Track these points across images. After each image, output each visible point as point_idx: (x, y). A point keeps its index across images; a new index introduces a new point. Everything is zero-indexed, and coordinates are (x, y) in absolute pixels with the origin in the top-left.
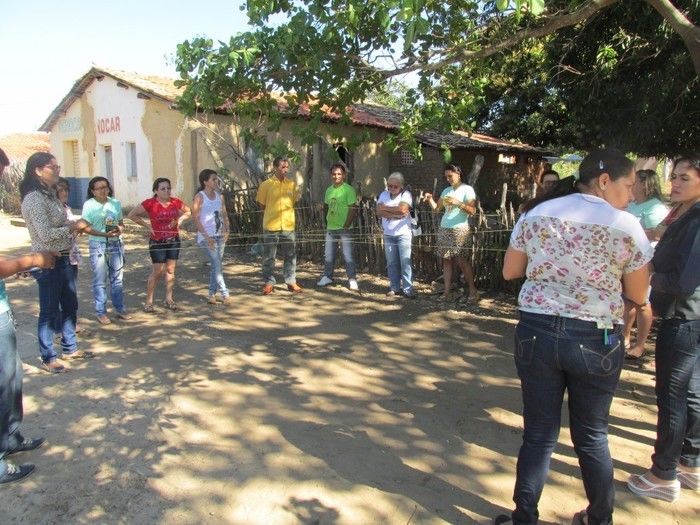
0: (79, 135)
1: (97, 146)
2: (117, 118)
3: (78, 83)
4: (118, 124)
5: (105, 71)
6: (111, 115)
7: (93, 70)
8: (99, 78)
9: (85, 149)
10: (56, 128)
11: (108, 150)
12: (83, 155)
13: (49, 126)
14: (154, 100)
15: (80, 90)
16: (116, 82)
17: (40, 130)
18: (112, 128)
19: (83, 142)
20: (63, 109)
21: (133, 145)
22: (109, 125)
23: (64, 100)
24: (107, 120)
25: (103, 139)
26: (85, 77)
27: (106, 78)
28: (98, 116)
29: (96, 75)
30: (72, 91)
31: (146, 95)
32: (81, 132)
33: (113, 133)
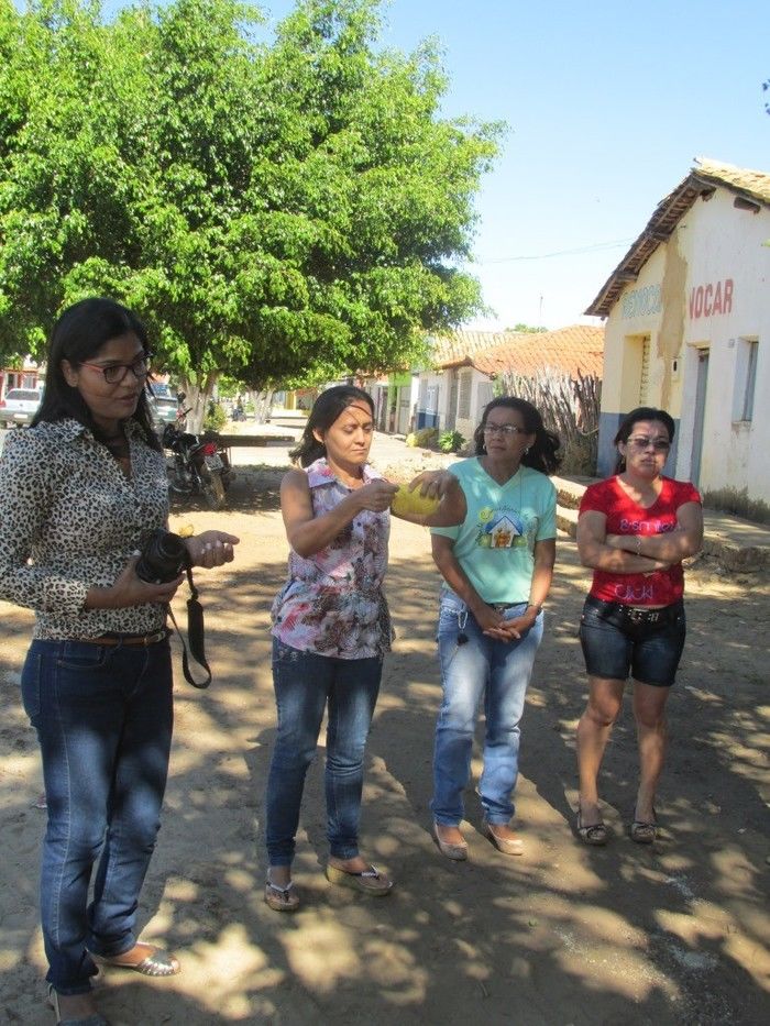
0: (651, 323)
1: (684, 350)
2: (730, 283)
3: (658, 214)
4: (728, 298)
5: (717, 174)
6: (716, 278)
7: (694, 176)
8: (707, 194)
9: (660, 354)
10: (618, 309)
11: (704, 356)
12: (656, 365)
13: (604, 305)
15: (663, 227)
16: (732, 197)
17: (590, 312)
18: (717, 306)
19: (660, 337)
20: (630, 269)
21: (754, 344)
22: (711, 300)
23: (635, 246)
24: (710, 288)
25: (697, 331)
26: (676, 193)
27: (720, 194)
28: (696, 279)
29: (699, 187)
30: (651, 225)
32: (658, 317)
33: (717, 317)
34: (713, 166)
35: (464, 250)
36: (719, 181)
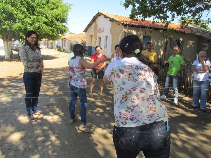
0: (93, 33)
1: (97, 37)
2: (104, 28)
3: (94, 18)
4: (103, 30)
5: (102, 13)
6: (102, 27)
7: (99, 13)
8: (100, 15)
9: (94, 38)
10: (88, 31)
11: (100, 38)
12: (93, 39)
13: (86, 30)
14: (114, 22)
15: (94, 20)
16: (104, 16)
17: (84, 31)
18: (102, 31)
19: (94, 35)
20: (89, 26)
21: (107, 37)
23: (90, 22)
24: (101, 29)
25: (99, 35)
26: (96, 15)
27: (102, 15)
28: (99, 27)
29: (99, 14)
30: (92, 19)
31: (112, 20)
32: (94, 32)
33: (102, 33)
34: (101, 12)
35: (67, 23)
36: (102, 14)
